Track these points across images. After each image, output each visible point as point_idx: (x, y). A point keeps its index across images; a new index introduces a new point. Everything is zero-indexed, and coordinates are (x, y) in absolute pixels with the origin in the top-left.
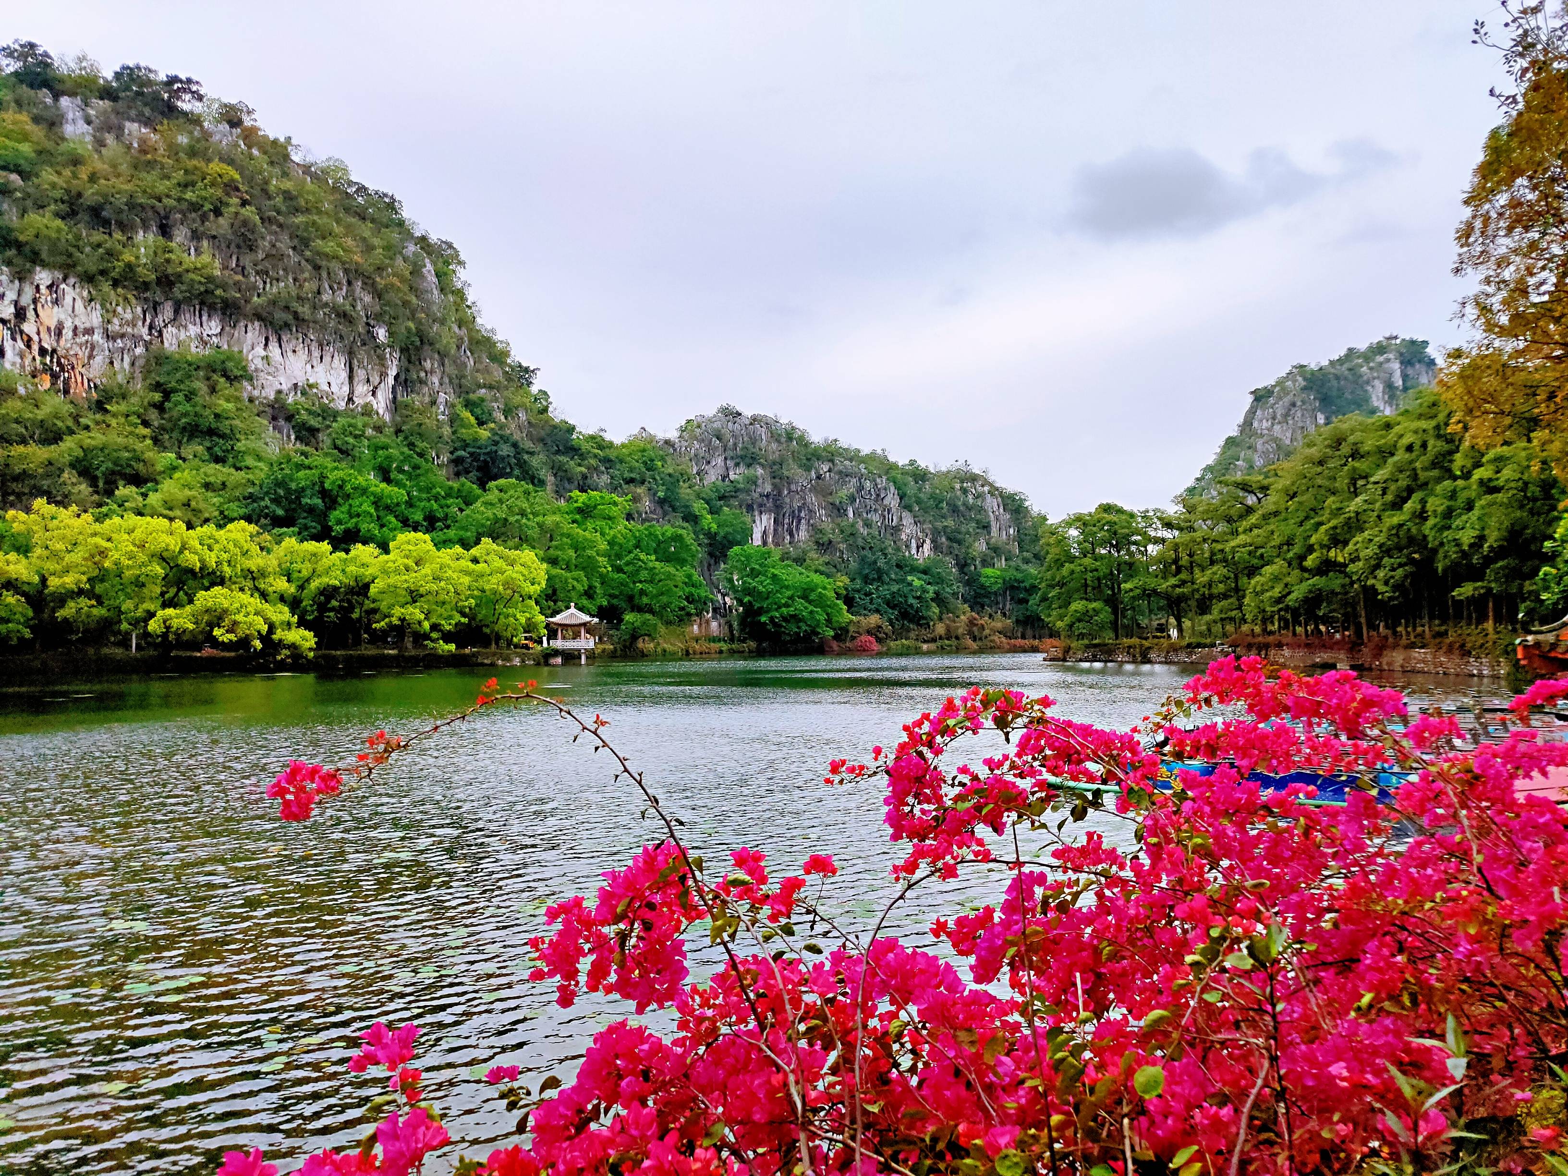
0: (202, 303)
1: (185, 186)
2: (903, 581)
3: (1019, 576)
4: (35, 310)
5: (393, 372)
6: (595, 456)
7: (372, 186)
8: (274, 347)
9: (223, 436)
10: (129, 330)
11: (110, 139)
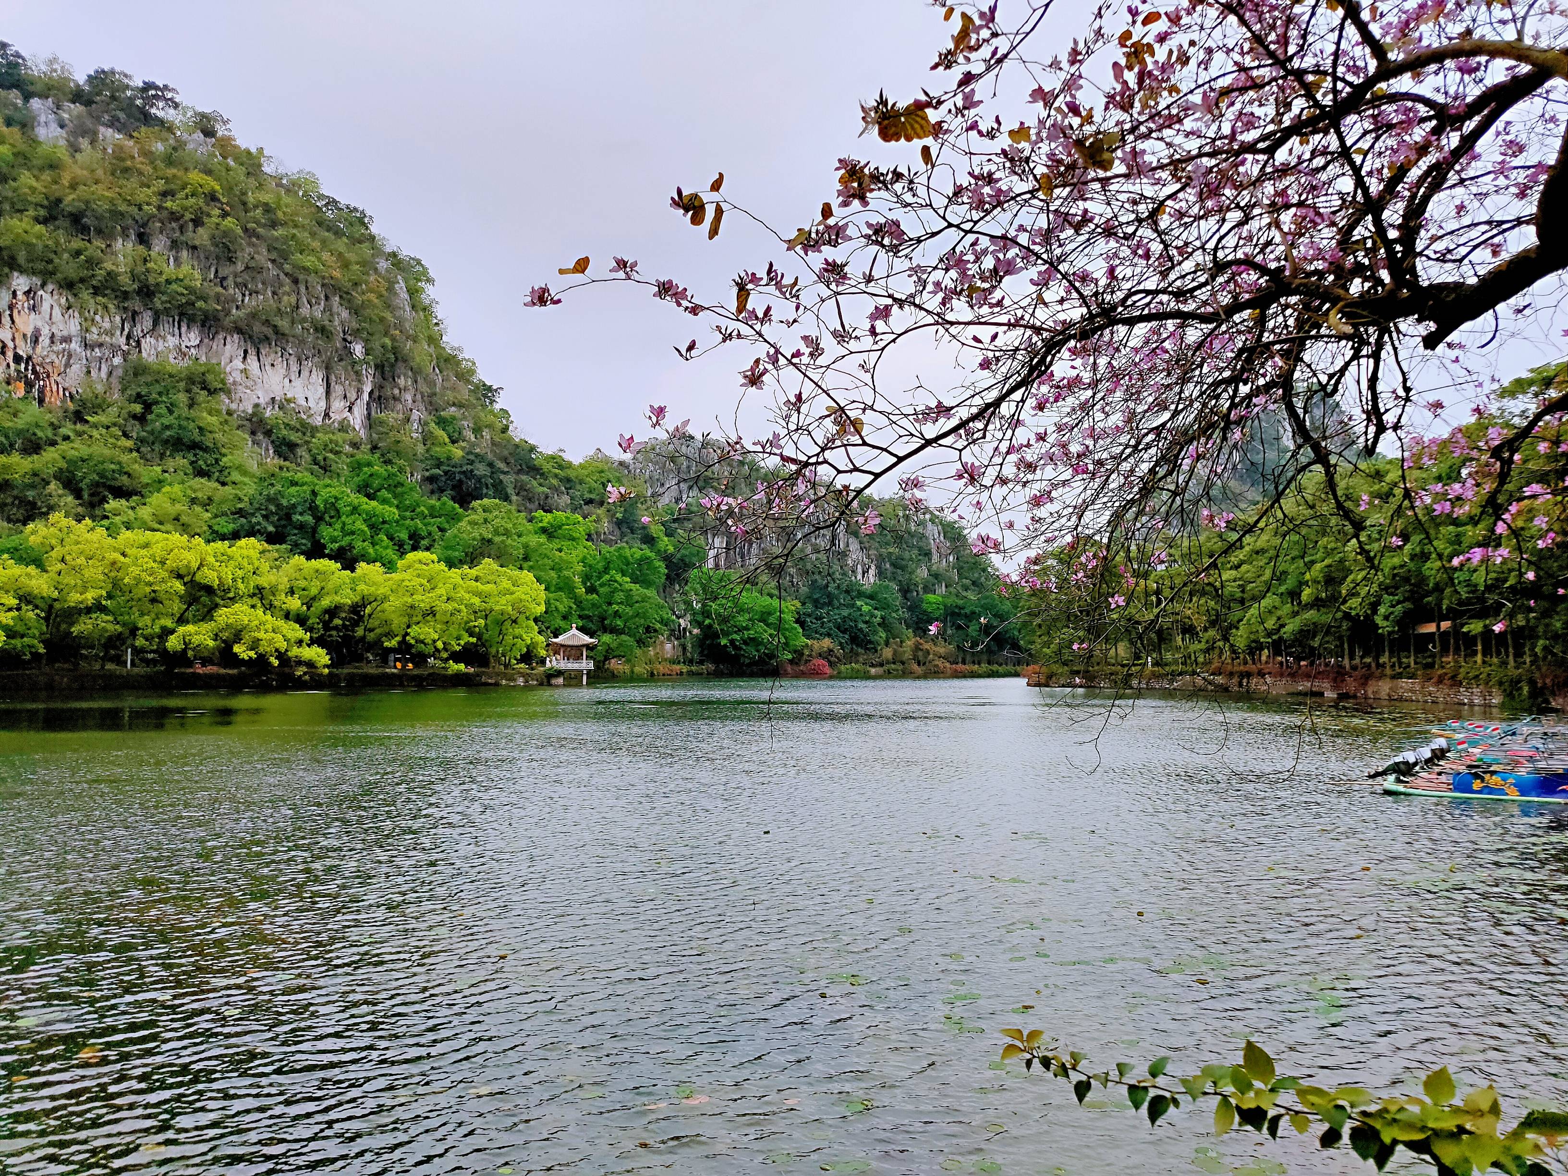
0: (181, 315)
1: (164, 194)
2: (853, 606)
3: (960, 602)
4: (11, 316)
5: (367, 388)
6: (556, 476)
7: (343, 201)
8: (252, 359)
9: (206, 450)
10: (108, 339)
11: (84, 143)
